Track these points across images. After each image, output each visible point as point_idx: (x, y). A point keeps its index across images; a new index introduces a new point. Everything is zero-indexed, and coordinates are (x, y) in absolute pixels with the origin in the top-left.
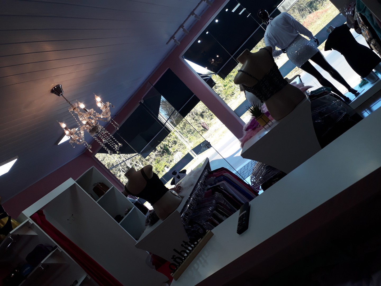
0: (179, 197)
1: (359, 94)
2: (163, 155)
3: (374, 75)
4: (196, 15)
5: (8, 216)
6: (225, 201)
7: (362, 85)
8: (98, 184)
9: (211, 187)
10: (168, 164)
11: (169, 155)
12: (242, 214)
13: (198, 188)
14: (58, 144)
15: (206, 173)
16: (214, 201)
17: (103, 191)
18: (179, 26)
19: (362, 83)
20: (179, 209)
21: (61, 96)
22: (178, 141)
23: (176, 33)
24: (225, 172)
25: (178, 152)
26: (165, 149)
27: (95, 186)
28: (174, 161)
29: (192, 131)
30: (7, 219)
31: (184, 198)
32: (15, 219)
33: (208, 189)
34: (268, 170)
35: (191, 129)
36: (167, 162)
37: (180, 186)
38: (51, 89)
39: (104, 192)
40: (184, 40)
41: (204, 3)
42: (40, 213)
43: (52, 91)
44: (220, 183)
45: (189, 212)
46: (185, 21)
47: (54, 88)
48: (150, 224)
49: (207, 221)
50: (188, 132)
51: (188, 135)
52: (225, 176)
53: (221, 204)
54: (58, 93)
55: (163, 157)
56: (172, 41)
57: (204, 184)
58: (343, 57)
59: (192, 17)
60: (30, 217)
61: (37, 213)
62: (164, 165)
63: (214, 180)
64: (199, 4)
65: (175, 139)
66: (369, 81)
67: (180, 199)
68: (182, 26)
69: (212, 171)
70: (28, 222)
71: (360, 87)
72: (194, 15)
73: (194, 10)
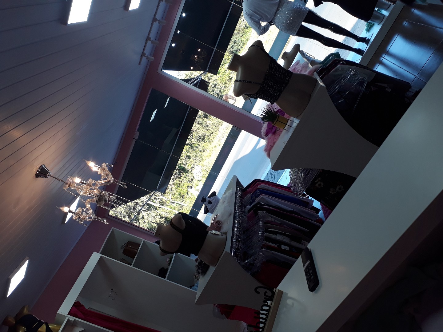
0: (222, 235)
1: (369, 40)
2: (181, 176)
3: (378, 14)
4: (159, 20)
5: (44, 323)
6: (272, 217)
7: (369, 29)
8: (125, 245)
9: (251, 206)
10: (190, 184)
11: (187, 174)
12: (306, 265)
13: (238, 214)
14: (66, 222)
15: (239, 193)
16: (261, 223)
17: (134, 250)
18: (145, 40)
19: (368, 26)
20: (228, 248)
21: (49, 177)
22: (191, 155)
23: (144, 48)
24: (259, 184)
25: (196, 167)
26: (180, 169)
27: (123, 249)
28: (195, 177)
29: (202, 137)
30: (44, 326)
31: (228, 234)
32: (53, 322)
33: (249, 211)
34: (306, 172)
35: (199, 136)
36: (189, 181)
37: (218, 221)
38: (35, 174)
39: (136, 251)
40: (156, 52)
41: (162, 4)
42: (77, 305)
43: (37, 176)
44: (259, 198)
45: (238, 246)
46: (149, 32)
47: (38, 171)
48: (202, 274)
49: (262, 248)
50: (198, 140)
51: (199, 144)
52: (261, 189)
53: (269, 222)
54: (45, 175)
55: (182, 178)
56: (144, 59)
57: (242, 206)
58: (337, 7)
59: (156, 25)
60: (69, 314)
61: (74, 307)
62: (186, 186)
63: (252, 198)
64: (158, 7)
65: (188, 154)
66: (374, 23)
67: (224, 236)
68: (148, 39)
69: (245, 187)
70: (68, 320)
71: (368, 32)
72: (157, 21)
73: (155, 15)
